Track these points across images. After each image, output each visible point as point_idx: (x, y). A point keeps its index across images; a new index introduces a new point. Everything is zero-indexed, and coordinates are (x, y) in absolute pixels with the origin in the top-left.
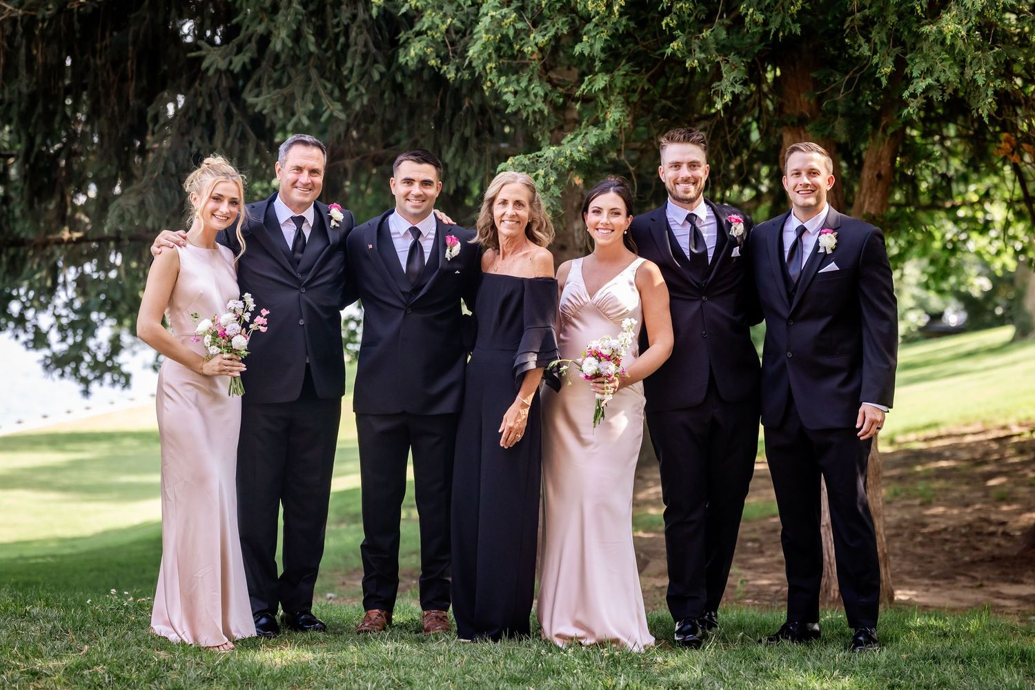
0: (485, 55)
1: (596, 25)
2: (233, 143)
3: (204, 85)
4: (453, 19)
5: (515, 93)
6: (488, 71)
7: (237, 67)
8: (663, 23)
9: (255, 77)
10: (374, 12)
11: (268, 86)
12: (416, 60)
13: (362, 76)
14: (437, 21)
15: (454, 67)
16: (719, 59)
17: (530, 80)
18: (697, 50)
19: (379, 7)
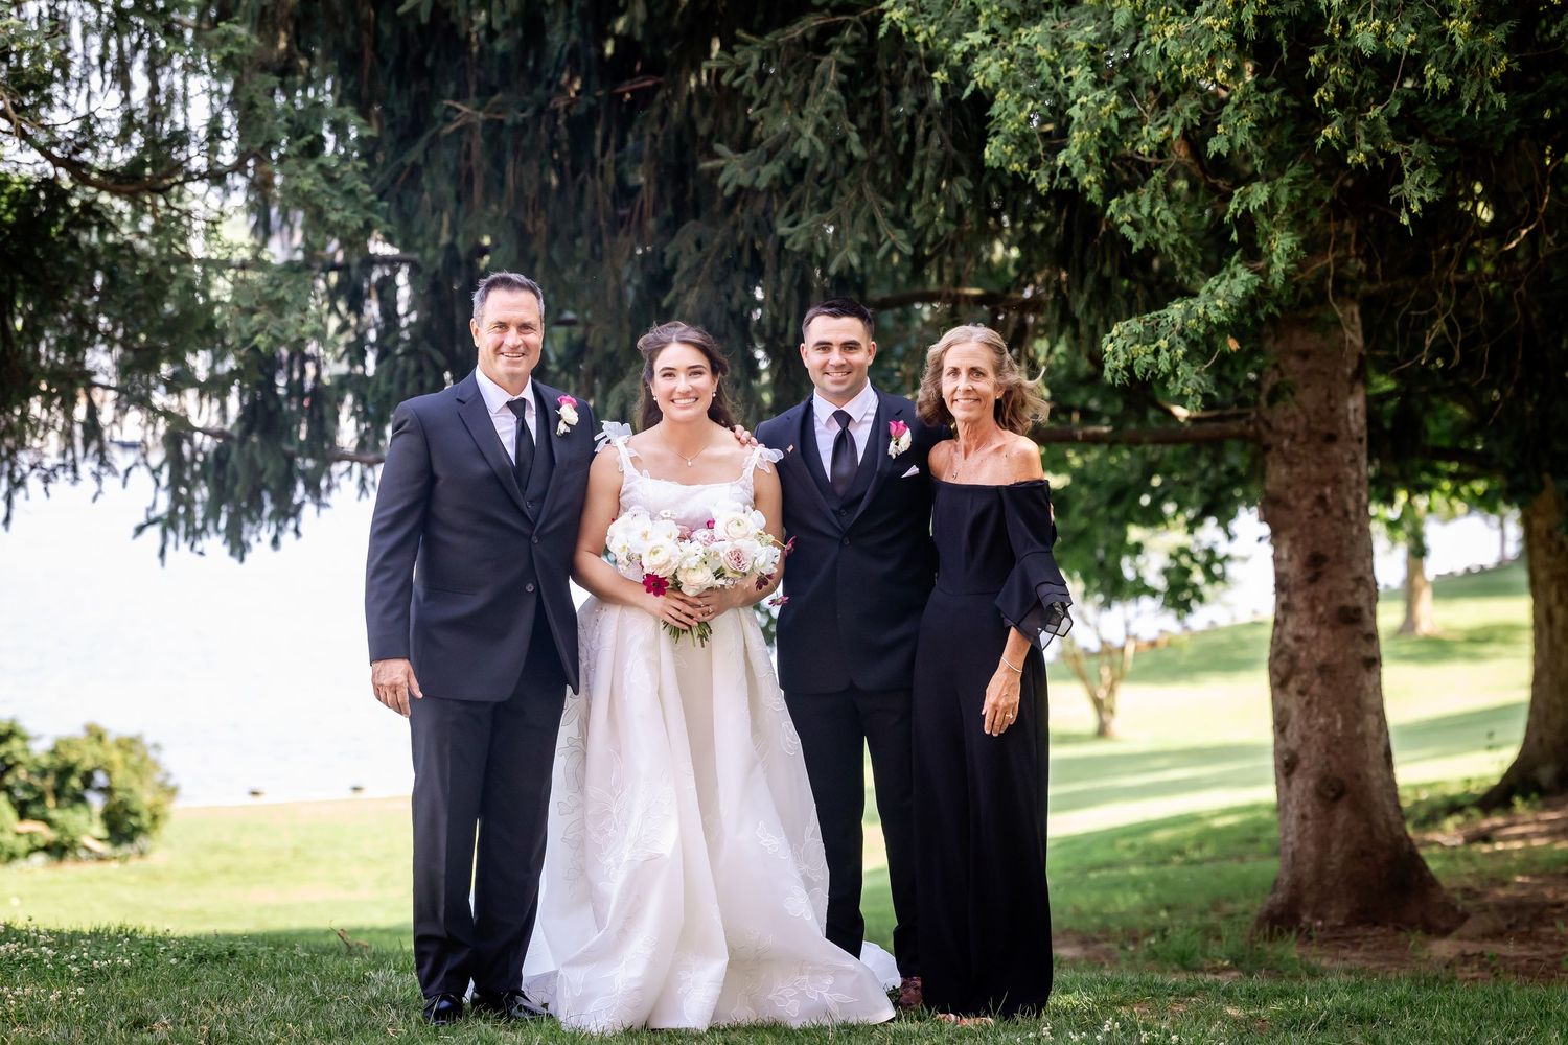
0: (1082, 161)
1: (1237, 107)
2: (788, 295)
3: (747, 209)
4: (1036, 101)
7: (763, 183)
8: (1316, 97)
9: (794, 196)
10: (937, 93)
11: (811, 209)
14: (1014, 106)
15: (1048, 173)
16: (1398, 149)
18: (1363, 138)
19: (943, 85)
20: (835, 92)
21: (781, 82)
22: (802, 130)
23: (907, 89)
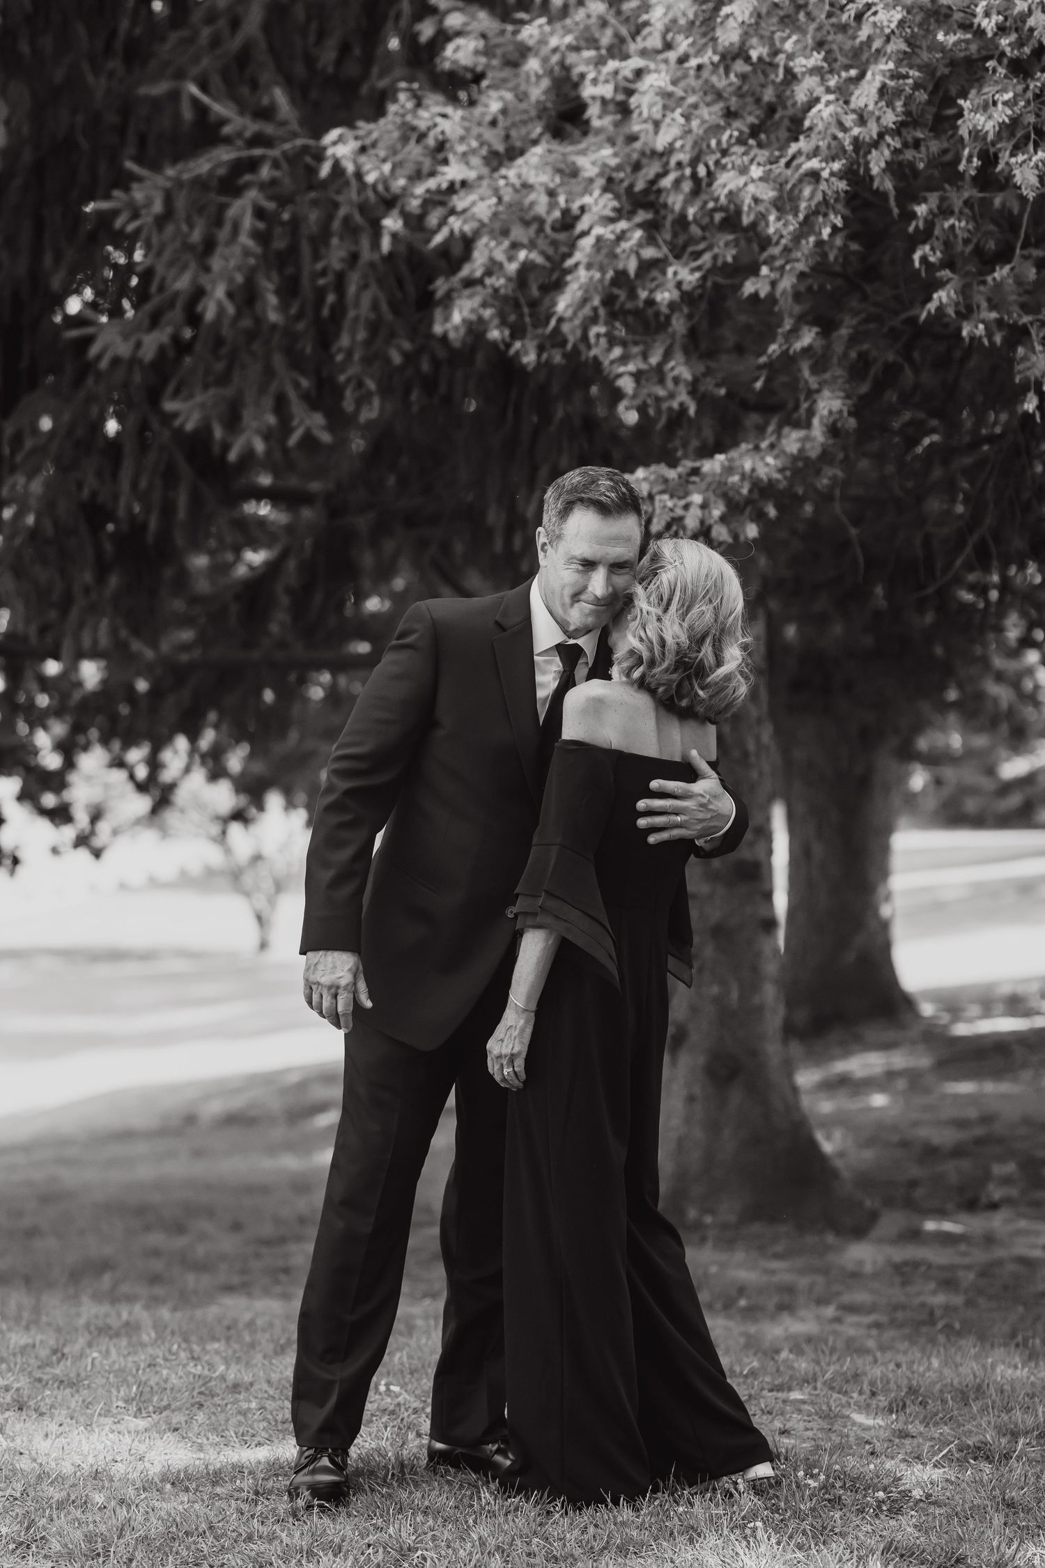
0: (587, 311)
4: (529, 251)
5: (638, 376)
6: (592, 340)
7: (149, 351)
8: (917, 257)
9: (181, 371)
10: (386, 244)
11: (205, 383)
12: (462, 331)
13: (367, 361)
14: (500, 256)
15: (535, 343)
17: (667, 355)
18: (984, 304)
19: (395, 236)
20: (250, 243)
21: (185, 228)
22: (208, 287)
23: (335, 241)
